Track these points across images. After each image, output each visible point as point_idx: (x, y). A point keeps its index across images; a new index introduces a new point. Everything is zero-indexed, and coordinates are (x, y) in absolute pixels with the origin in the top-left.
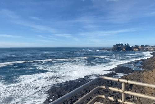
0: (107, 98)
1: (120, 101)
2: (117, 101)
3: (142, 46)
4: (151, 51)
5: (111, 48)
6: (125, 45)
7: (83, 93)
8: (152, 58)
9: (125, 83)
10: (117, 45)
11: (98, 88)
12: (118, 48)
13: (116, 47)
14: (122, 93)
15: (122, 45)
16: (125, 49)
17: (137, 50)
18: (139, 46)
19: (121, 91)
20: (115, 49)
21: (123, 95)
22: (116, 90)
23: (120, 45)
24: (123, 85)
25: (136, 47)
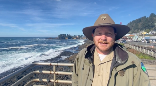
0: (41, 80)
1: (52, 81)
2: (50, 81)
3: (79, 36)
4: (84, 39)
5: (56, 37)
6: (67, 35)
7: (32, 77)
8: (85, 44)
9: (55, 66)
10: (61, 35)
11: (32, 73)
12: (63, 38)
13: (61, 36)
14: (54, 74)
15: (65, 35)
16: (67, 38)
17: (76, 38)
18: (77, 36)
19: (52, 72)
20: (60, 38)
21: (54, 75)
22: (48, 72)
23: (63, 35)
24: (54, 67)
25: (75, 36)
